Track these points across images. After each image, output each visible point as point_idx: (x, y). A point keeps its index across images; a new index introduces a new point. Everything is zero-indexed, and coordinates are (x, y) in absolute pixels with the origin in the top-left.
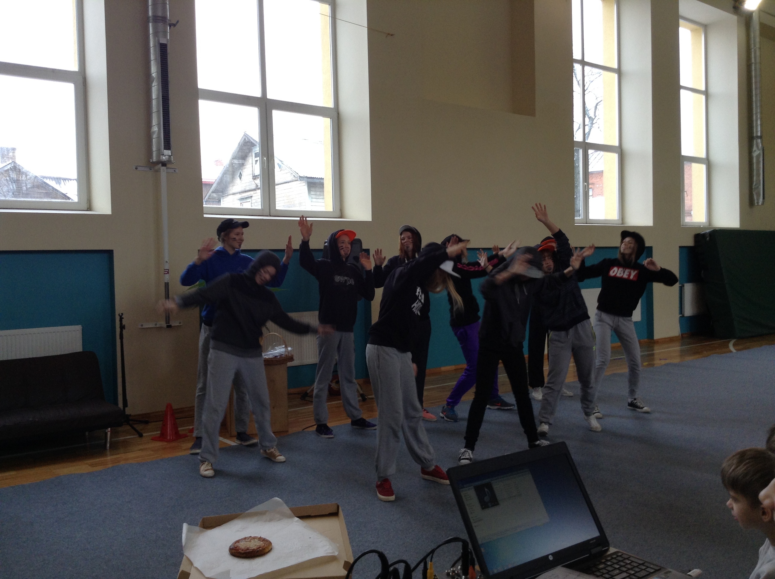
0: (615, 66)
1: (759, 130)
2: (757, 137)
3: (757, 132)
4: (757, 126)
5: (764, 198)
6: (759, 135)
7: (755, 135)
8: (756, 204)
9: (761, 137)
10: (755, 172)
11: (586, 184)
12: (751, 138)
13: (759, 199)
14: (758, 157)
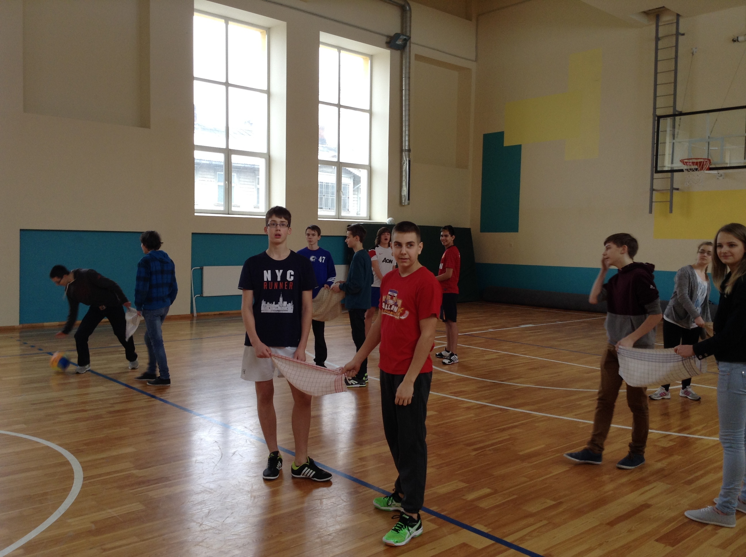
0: (265, 88)
1: (407, 144)
3: (405, 145)
4: (405, 141)
5: (409, 199)
6: (407, 149)
7: (404, 148)
8: (403, 204)
9: (409, 150)
10: (404, 178)
11: (227, 182)
12: (401, 151)
13: (405, 200)
14: (406, 166)
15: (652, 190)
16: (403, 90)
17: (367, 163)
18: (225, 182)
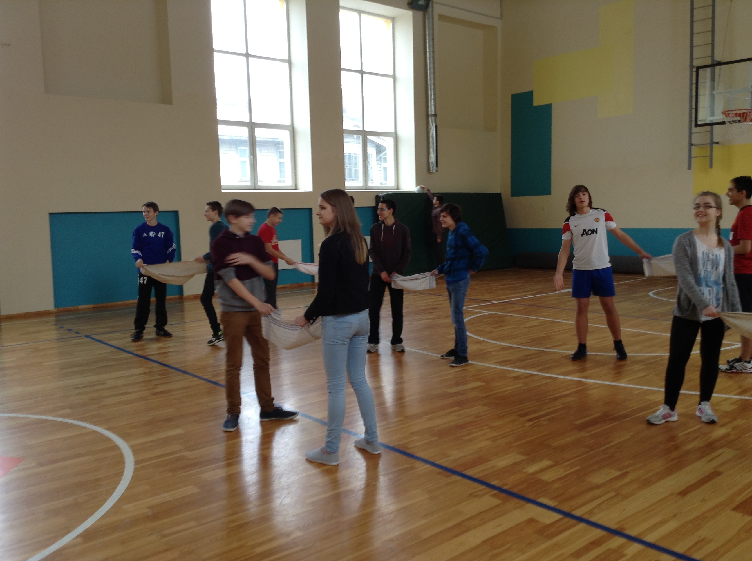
0: (287, 58)
1: (433, 109)
2: (432, 115)
3: (431, 110)
4: (431, 105)
5: (437, 166)
6: (433, 113)
7: (430, 113)
8: (431, 171)
9: (435, 115)
10: (431, 145)
11: (252, 157)
12: (428, 116)
13: (433, 167)
14: (433, 132)
15: (691, 145)
16: (427, 52)
17: (392, 131)
18: (250, 157)
